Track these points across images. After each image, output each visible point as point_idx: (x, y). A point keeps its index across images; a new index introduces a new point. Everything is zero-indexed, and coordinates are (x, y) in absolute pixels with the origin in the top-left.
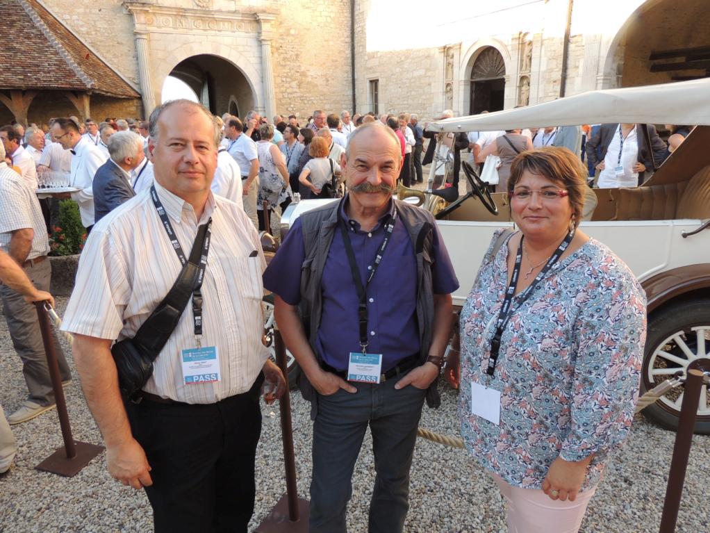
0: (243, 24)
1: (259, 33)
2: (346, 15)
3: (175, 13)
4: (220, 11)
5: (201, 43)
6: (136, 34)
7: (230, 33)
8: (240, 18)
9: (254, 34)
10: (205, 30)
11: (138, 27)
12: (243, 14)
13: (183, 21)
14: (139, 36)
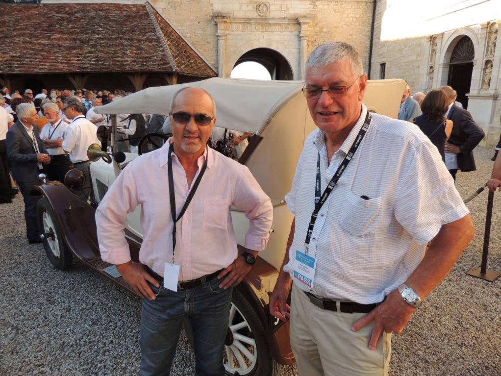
0: (289, 26)
1: (300, 32)
2: (368, 15)
3: (243, 22)
4: (273, 19)
5: (259, 40)
6: (218, 36)
7: (279, 33)
8: (287, 22)
9: (296, 33)
10: (263, 32)
11: (220, 32)
12: (289, 19)
13: (248, 26)
14: (219, 38)
